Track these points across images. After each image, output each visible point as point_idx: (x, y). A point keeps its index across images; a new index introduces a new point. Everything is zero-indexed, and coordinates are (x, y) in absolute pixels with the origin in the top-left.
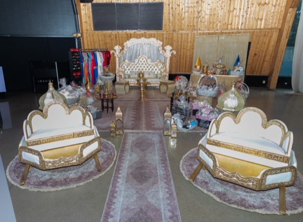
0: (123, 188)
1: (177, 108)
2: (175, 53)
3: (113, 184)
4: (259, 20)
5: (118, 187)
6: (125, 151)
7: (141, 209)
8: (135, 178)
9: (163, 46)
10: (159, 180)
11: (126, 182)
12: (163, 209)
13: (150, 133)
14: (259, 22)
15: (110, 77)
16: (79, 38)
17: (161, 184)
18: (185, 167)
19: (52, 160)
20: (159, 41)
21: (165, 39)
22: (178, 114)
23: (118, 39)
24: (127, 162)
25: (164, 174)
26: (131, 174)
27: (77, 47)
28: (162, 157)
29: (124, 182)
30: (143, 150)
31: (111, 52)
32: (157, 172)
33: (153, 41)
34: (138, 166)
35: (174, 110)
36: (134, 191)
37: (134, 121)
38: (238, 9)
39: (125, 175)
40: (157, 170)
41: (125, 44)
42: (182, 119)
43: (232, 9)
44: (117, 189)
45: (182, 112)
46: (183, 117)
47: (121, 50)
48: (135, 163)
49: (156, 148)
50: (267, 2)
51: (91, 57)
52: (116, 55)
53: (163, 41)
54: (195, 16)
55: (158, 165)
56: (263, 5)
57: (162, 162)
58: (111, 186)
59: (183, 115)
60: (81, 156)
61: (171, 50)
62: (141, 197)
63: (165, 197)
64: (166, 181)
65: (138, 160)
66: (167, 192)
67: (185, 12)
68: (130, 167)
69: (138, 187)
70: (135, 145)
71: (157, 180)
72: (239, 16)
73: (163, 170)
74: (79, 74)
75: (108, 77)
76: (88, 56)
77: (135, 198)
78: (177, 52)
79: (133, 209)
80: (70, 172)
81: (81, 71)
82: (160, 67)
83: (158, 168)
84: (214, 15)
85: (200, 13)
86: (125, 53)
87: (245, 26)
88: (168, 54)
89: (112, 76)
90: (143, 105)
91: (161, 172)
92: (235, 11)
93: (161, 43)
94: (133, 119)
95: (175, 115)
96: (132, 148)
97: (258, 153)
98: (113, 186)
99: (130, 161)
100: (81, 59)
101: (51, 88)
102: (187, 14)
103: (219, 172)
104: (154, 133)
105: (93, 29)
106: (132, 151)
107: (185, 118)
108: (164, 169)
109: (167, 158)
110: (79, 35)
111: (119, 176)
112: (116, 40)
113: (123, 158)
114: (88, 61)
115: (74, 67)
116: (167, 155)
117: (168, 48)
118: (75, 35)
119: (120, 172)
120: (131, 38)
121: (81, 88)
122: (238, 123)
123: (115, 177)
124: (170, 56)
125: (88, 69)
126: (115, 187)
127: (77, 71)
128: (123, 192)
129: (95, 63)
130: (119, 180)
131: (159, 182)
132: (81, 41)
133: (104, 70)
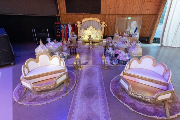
0: (79, 102)
1: (108, 53)
2: (106, 25)
3: (74, 99)
4: (147, 10)
5: (76, 101)
6: (81, 78)
7: (89, 116)
8: (86, 95)
9: (101, 22)
10: (99, 96)
11: (81, 98)
12: (101, 116)
13: (94, 67)
14: (147, 11)
15: (75, 37)
16: (59, 17)
17: (100, 99)
18: (112, 87)
19: (38, 87)
20: (99, 20)
21: (102, 18)
22: (108, 57)
23: (79, 18)
24: (82, 85)
25: (102, 92)
26: (84, 92)
27: (58, 21)
28: (100, 81)
29: (80, 98)
30: (90, 77)
31: (76, 24)
32: (98, 91)
33: (96, 19)
34: (87, 87)
35: (106, 54)
36: (85, 104)
37: (86, 60)
38: (137, 4)
39: (81, 93)
40: (98, 89)
41: (82, 20)
42: (110, 59)
43: (134, 4)
44: (76, 103)
45: (110, 56)
46: (111, 58)
47: (80, 24)
48: (86, 85)
49: (97, 76)
50: (151, 1)
51: (66, 27)
52: (78, 26)
53: (101, 20)
54: (117, 7)
55: (98, 86)
56: (150, 2)
57: (100, 84)
58: (72, 101)
59: (111, 57)
60: (55, 84)
61: (105, 24)
62: (89, 108)
63: (102, 108)
64: (103, 96)
65: (88, 83)
66: (104, 104)
67: (111, 5)
68: (84, 88)
69: (88, 101)
70: (86, 74)
71: (98, 96)
72: (137, 7)
73: (101, 90)
74: (60, 35)
75: (74, 37)
76: (64, 26)
77: (85, 109)
78: (107, 25)
79: (84, 117)
80: (50, 92)
81: (61, 34)
82: (99, 32)
83: (98, 88)
84: (126, 6)
85: (119, 6)
86: (82, 25)
87: (140, 13)
88: (103, 26)
89: (76, 37)
90: (91, 52)
91: (100, 91)
92: (136, 5)
93: (100, 20)
94: (86, 59)
95: (107, 57)
96: (85, 76)
97: (151, 81)
98: (73, 101)
99: (83, 84)
100: (60, 28)
101: (41, 44)
102: (112, 6)
103: (132, 92)
104: (96, 67)
105: (66, 13)
106: (85, 78)
107: (112, 59)
108: (101, 88)
109: (103, 82)
110: (59, 15)
111: (77, 94)
112: (78, 18)
113: (80, 82)
114: (64, 29)
115: (57, 32)
116: (103, 80)
117: (103, 23)
118: (57, 15)
119: (78, 91)
120: (85, 18)
121: (60, 43)
122: (140, 64)
123: (75, 94)
124: (104, 27)
125: (64, 33)
126: (75, 102)
127: (58, 34)
128: (79, 105)
129: (68, 30)
130: (77, 96)
131: (99, 97)
132: (60, 19)
133: (72, 33)
